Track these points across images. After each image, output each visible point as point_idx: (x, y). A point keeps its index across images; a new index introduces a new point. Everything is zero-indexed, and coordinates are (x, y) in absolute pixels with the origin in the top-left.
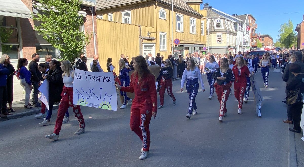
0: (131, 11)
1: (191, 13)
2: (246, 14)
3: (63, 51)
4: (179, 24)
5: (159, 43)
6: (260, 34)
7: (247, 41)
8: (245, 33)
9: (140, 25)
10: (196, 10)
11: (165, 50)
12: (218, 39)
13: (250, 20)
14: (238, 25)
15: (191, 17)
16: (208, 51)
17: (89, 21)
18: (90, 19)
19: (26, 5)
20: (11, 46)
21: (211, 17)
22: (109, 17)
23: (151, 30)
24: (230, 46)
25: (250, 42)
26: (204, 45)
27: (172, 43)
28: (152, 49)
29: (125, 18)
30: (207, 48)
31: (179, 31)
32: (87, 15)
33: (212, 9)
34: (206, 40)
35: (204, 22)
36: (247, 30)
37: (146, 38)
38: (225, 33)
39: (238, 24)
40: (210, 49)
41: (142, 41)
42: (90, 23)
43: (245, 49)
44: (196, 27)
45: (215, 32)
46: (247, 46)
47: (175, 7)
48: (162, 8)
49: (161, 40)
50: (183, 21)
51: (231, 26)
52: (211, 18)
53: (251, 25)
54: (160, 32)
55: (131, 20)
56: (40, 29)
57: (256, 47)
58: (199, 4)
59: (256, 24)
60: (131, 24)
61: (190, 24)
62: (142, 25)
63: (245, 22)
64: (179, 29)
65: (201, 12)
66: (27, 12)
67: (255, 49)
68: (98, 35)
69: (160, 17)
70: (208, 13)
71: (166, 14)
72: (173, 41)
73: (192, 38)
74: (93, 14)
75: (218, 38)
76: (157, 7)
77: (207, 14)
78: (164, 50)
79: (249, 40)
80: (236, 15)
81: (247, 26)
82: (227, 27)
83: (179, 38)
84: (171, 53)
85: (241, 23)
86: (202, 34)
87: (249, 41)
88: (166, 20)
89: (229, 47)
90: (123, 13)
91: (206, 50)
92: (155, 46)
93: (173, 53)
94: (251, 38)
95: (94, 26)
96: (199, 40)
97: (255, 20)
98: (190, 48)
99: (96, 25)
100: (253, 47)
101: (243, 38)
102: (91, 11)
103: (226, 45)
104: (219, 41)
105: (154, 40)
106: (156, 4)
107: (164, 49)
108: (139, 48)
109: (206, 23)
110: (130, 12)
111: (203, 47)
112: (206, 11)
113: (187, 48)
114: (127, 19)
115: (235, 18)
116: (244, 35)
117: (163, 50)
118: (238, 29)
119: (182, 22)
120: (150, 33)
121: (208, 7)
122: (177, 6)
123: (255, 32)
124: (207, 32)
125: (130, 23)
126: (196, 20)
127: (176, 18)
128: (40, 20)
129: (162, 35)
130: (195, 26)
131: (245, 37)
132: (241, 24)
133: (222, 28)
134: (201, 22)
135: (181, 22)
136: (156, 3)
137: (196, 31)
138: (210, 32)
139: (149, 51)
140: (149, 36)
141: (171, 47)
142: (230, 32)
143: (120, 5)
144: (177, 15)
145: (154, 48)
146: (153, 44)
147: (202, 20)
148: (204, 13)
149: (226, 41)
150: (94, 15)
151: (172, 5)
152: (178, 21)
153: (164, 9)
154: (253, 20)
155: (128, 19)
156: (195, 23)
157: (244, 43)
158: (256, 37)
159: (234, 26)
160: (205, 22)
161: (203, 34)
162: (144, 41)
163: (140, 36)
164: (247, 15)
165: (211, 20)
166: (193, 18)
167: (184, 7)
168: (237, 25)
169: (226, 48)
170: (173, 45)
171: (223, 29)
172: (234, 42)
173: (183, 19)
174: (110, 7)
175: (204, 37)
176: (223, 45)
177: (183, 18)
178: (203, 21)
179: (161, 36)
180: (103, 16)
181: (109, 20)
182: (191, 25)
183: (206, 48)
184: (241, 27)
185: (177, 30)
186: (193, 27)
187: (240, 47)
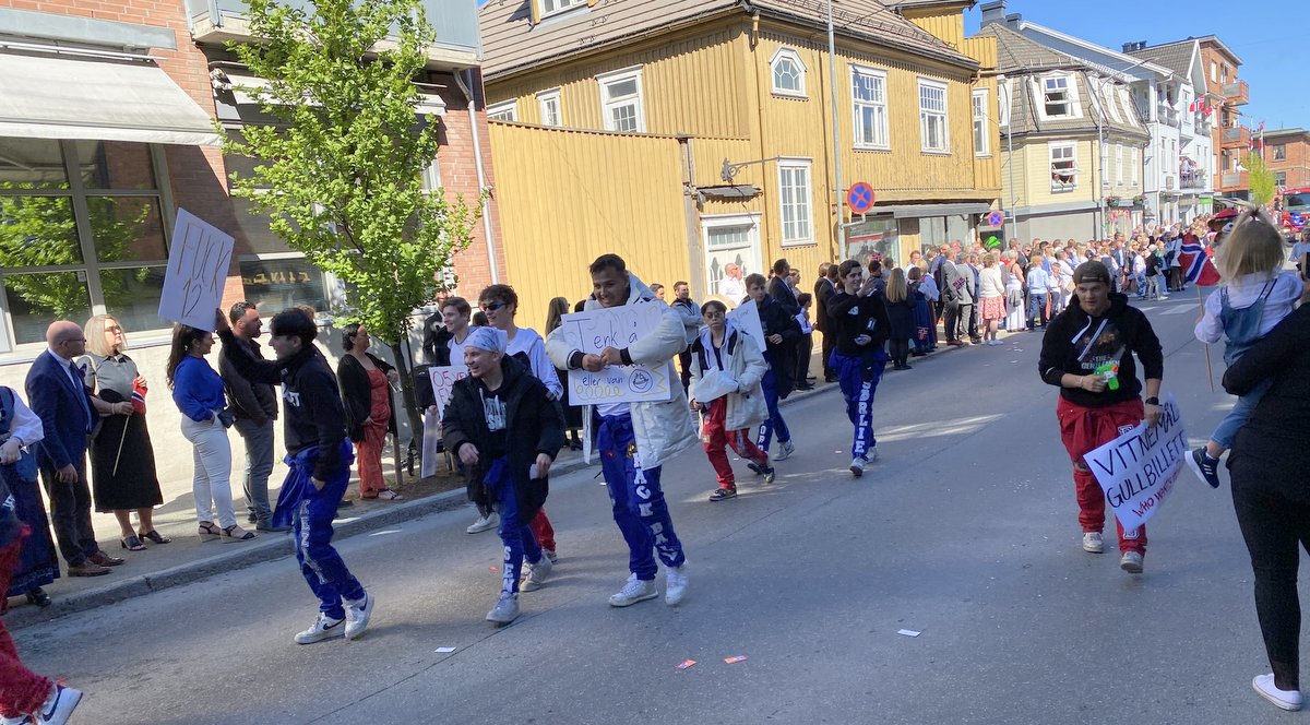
0: (640, 71)
1: (923, 55)
2: (1190, 38)
3: (358, 280)
4: (868, 112)
5: (778, 210)
6: (1262, 128)
7: (1200, 166)
8: (1188, 131)
9: (687, 133)
10: (946, 40)
11: (808, 242)
12: (1058, 171)
13: (1213, 66)
14: (1153, 94)
15: (920, 75)
16: (1012, 231)
17: (457, 136)
18: (462, 125)
19: (187, 88)
20: (142, 275)
21: (1017, 69)
22: (544, 105)
23: (740, 152)
24: (1118, 199)
25: (1214, 172)
26: (990, 201)
27: (840, 205)
28: (745, 239)
29: (615, 106)
30: (1007, 214)
31: (870, 146)
32: (446, 109)
33: (1022, 27)
34: (997, 179)
35: (985, 96)
36: (1200, 117)
37: (715, 192)
38: (1091, 139)
39: (1152, 88)
40: (1020, 218)
41: (700, 206)
42: (462, 142)
43: (1192, 209)
44: (951, 121)
45: (1042, 135)
46: (1199, 191)
47: (841, 33)
48: (784, 46)
49: (787, 194)
50: (883, 99)
51: (1118, 103)
52: (1020, 73)
53: (1215, 90)
54: (779, 159)
55: (642, 111)
56: (257, 192)
57: (1243, 195)
58: (960, 11)
59: (1242, 83)
60: (645, 131)
61: (922, 110)
62: (694, 133)
63: (1189, 76)
64: (868, 136)
65: (971, 49)
66: (194, 118)
67: (1240, 201)
68: (500, 193)
69: (778, 85)
70: (1003, 48)
71: (803, 71)
72: (841, 197)
73: (932, 173)
74: (472, 103)
75: (1058, 165)
76: (761, 40)
77: (999, 54)
78: (804, 241)
79: (1208, 163)
80: (1143, 44)
81: (1198, 95)
82: (1096, 106)
83: (868, 179)
84: (836, 254)
85: (1164, 84)
86: (980, 149)
87: (1208, 169)
88: (805, 99)
89: (1112, 204)
90: (605, 81)
91: (1003, 227)
92: (758, 228)
93: (844, 250)
94: (1218, 153)
95: (482, 158)
96: (966, 181)
97: (1235, 63)
98: (924, 224)
99: (490, 151)
100: (1229, 195)
101: (1177, 156)
102: (464, 90)
103: (1097, 197)
104: (1064, 179)
105: (753, 197)
106: (756, 28)
107: (801, 235)
108: (686, 241)
109: (995, 100)
110: (635, 74)
111: (986, 214)
112: (993, 41)
113: (910, 225)
114: (623, 109)
115: (1138, 62)
116: (1184, 141)
117: (798, 240)
118: (1154, 115)
119: (879, 102)
120: (733, 166)
121: (1000, 21)
122: (854, 27)
123: (1236, 122)
124: (1003, 137)
125: (641, 127)
126: (947, 88)
127: (852, 87)
128: (252, 152)
129: (789, 171)
130: (942, 118)
131: (1189, 151)
132: (1169, 87)
133: (1075, 112)
134: (974, 93)
135: (875, 102)
136: (756, 24)
137: (952, 139)
138: (1015, 136)
139: (736, 252)
140: (730, 180)
141: (837, 225)
142: (1114, 133)
143: (591, 46)
144: (856, 72)
145: (754, 237)
146: (750, 215)
147: (975, 87)
148: (981, 50)
149: (1097, 175)
150: (479, 107)
151: (831, 28)
152: (864, 101)
153: (793, 47)
154: (1227, 64)
155: (632, 108)
156: (945, 101)
157: (1183, 177)
158: (1244, 144)
159: (1133, 101)
160: (989, 95)
161: (986, 149)
162: (707, 205)
163: (686, 184)
164: (1197, 41)
165: (1018, 79)
166: (932, 77)
167: (887, 28)
168: (1147, 95)
169: (1099, 209)
170: (841, 216)
171: (1078, 121)
172: (1135, 177)
173: (883, 88)
174: (546, 61)
175: (990, 164)
176: (1080, 195)
177: (884, 81)
178: (982, 89)
179: (785, 175)
180: (516, 107)
181: (547, 122)
182: (927, 114)
183: (1003, 214)
184: (1165, 103)
185: (861, 144)
186: (932, 120)
187: (1165, 198)
